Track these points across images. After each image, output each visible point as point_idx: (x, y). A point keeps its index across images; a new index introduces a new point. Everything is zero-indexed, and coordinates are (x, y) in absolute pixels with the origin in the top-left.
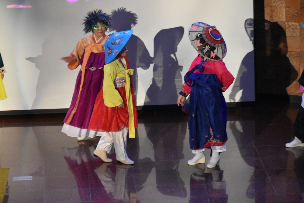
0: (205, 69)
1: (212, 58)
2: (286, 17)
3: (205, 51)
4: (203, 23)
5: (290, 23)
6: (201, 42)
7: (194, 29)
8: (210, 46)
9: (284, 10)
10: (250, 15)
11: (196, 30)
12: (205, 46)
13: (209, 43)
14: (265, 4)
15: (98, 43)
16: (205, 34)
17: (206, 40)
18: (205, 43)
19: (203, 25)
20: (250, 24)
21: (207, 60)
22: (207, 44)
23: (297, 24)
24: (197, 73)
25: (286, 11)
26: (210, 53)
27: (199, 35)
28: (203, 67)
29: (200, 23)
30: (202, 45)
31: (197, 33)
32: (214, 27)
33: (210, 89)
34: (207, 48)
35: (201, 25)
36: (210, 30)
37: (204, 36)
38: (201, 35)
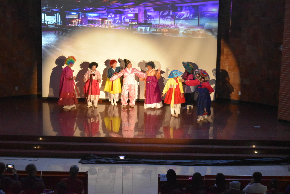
2: (229, 69)
3: (200, 78)
5: (230, 72)
6: (198, 75)
9: (228, 67)
10: (215, 68)
13: (202, 75)
14: (221, 64)
17: (201, 74)
20: (215, 70)
22: (201, 76)
23: (233, 72)
25: (229, 67)
36: (203, 71)
37: (200, 73)
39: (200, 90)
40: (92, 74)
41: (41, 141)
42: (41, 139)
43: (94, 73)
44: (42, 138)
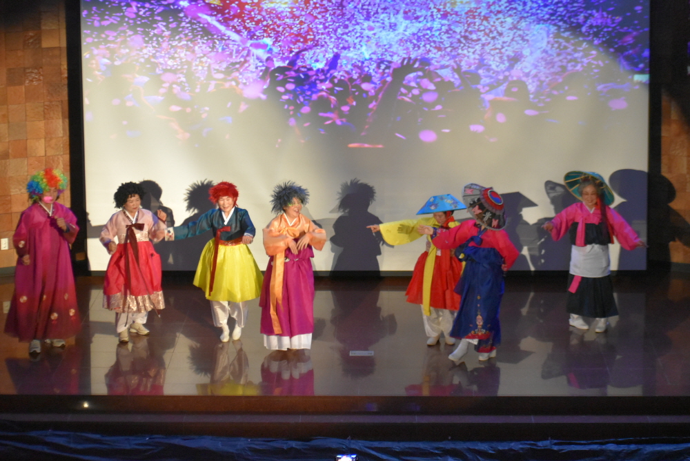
0: (483, 242)
1: (494, 227)
2: (688, 169)
3: (486, 219)
4: (476, 185)
6: (480, 208)
7: (469, 192)
8: (491, 213)
9: (685, 160)
11: (471, 194)
12: (485, 213)
13: (490, 209)
14: (662, 152)
15: (293, 226)
16: (483, 198)
17: (486, 205)
18: (485, 210)
19: (478, 188)
21: (485, 229)
22: (488, 211)
24: (473, 246)
25: (688, 161)
26: (491, 222)
27: (476, 200)
28: (482, 240)
29: (472, 184)
30: (480, 211)
31: (473, 197)
32: (491, 188)
33: (487, 266)
34: (488, 215)
35: (475, 187)
36: (489, 192)
37: (483, 201)
38: (479, 200)
39: (475, 253)
40: (133, 225)
41: (86, 411)
42: (86, 405)
43: (137, 220)
44: (89, 404)
